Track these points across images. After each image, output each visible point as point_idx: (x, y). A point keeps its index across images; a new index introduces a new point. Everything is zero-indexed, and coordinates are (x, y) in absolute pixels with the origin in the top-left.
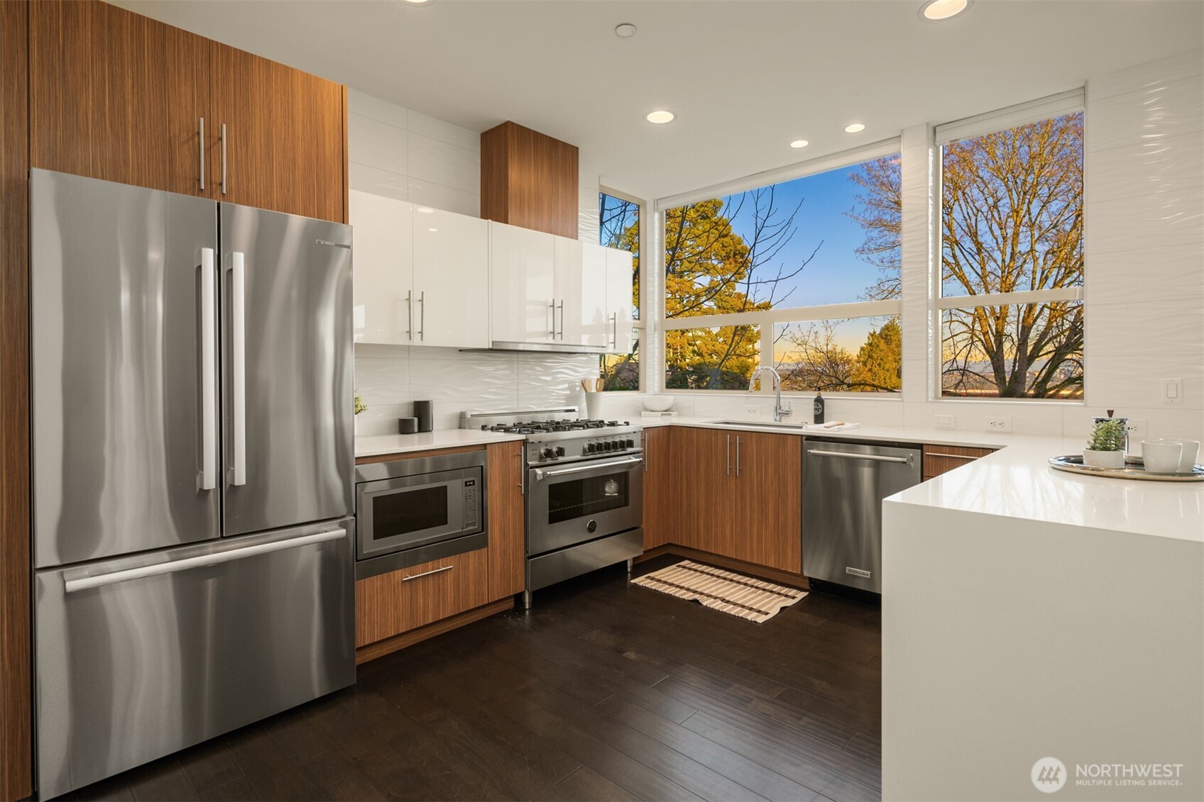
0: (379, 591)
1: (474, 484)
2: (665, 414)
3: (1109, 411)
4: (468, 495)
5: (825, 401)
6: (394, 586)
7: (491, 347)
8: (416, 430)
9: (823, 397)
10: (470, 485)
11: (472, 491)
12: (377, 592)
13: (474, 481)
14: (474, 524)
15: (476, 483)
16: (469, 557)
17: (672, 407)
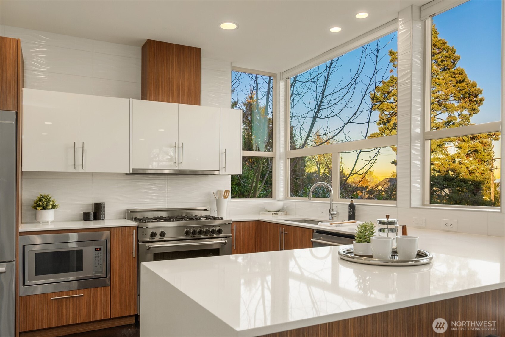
0: (38, 303)
1: (101, 250)
2: (274, 214)
3: (386, 215)
4: (97, 256)
5: (356, 206)
6: (47, 302)
7: (131, 172)
8: (92, 219)
9: (355, 203)
10: (98, 250)
11: (99, 253)
12: (37, 304)
13: (101, 248)
14: (101, 272)
15: (102, 249)
16: (97, 291)
17: (282, 209)
